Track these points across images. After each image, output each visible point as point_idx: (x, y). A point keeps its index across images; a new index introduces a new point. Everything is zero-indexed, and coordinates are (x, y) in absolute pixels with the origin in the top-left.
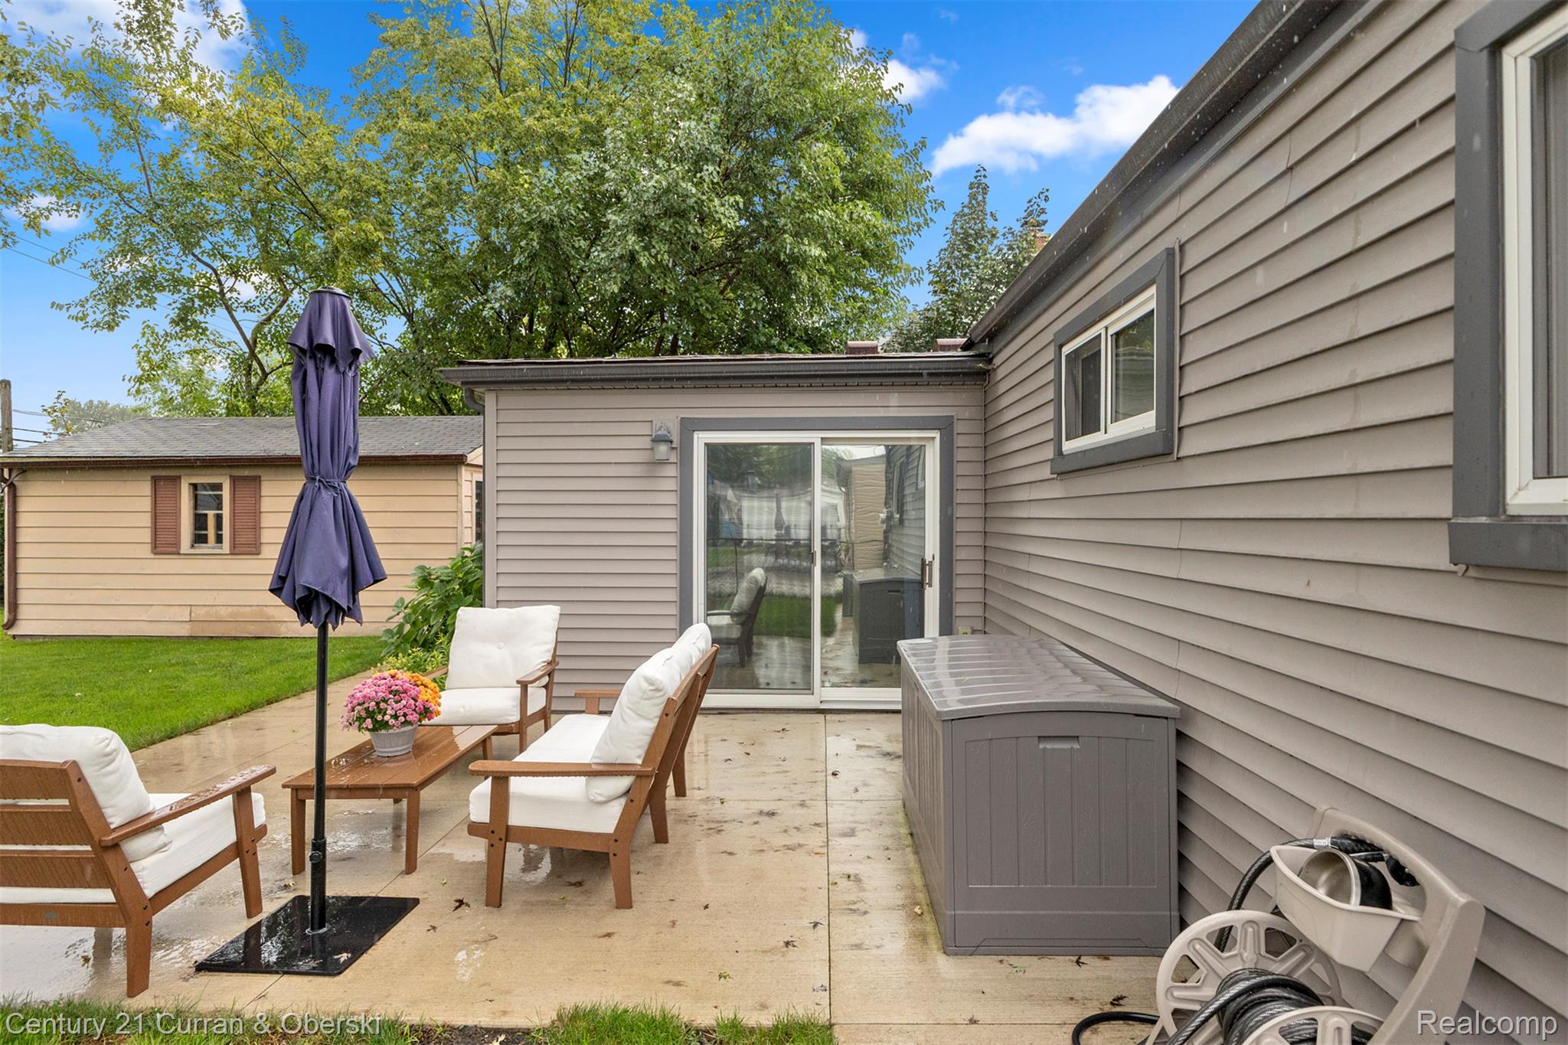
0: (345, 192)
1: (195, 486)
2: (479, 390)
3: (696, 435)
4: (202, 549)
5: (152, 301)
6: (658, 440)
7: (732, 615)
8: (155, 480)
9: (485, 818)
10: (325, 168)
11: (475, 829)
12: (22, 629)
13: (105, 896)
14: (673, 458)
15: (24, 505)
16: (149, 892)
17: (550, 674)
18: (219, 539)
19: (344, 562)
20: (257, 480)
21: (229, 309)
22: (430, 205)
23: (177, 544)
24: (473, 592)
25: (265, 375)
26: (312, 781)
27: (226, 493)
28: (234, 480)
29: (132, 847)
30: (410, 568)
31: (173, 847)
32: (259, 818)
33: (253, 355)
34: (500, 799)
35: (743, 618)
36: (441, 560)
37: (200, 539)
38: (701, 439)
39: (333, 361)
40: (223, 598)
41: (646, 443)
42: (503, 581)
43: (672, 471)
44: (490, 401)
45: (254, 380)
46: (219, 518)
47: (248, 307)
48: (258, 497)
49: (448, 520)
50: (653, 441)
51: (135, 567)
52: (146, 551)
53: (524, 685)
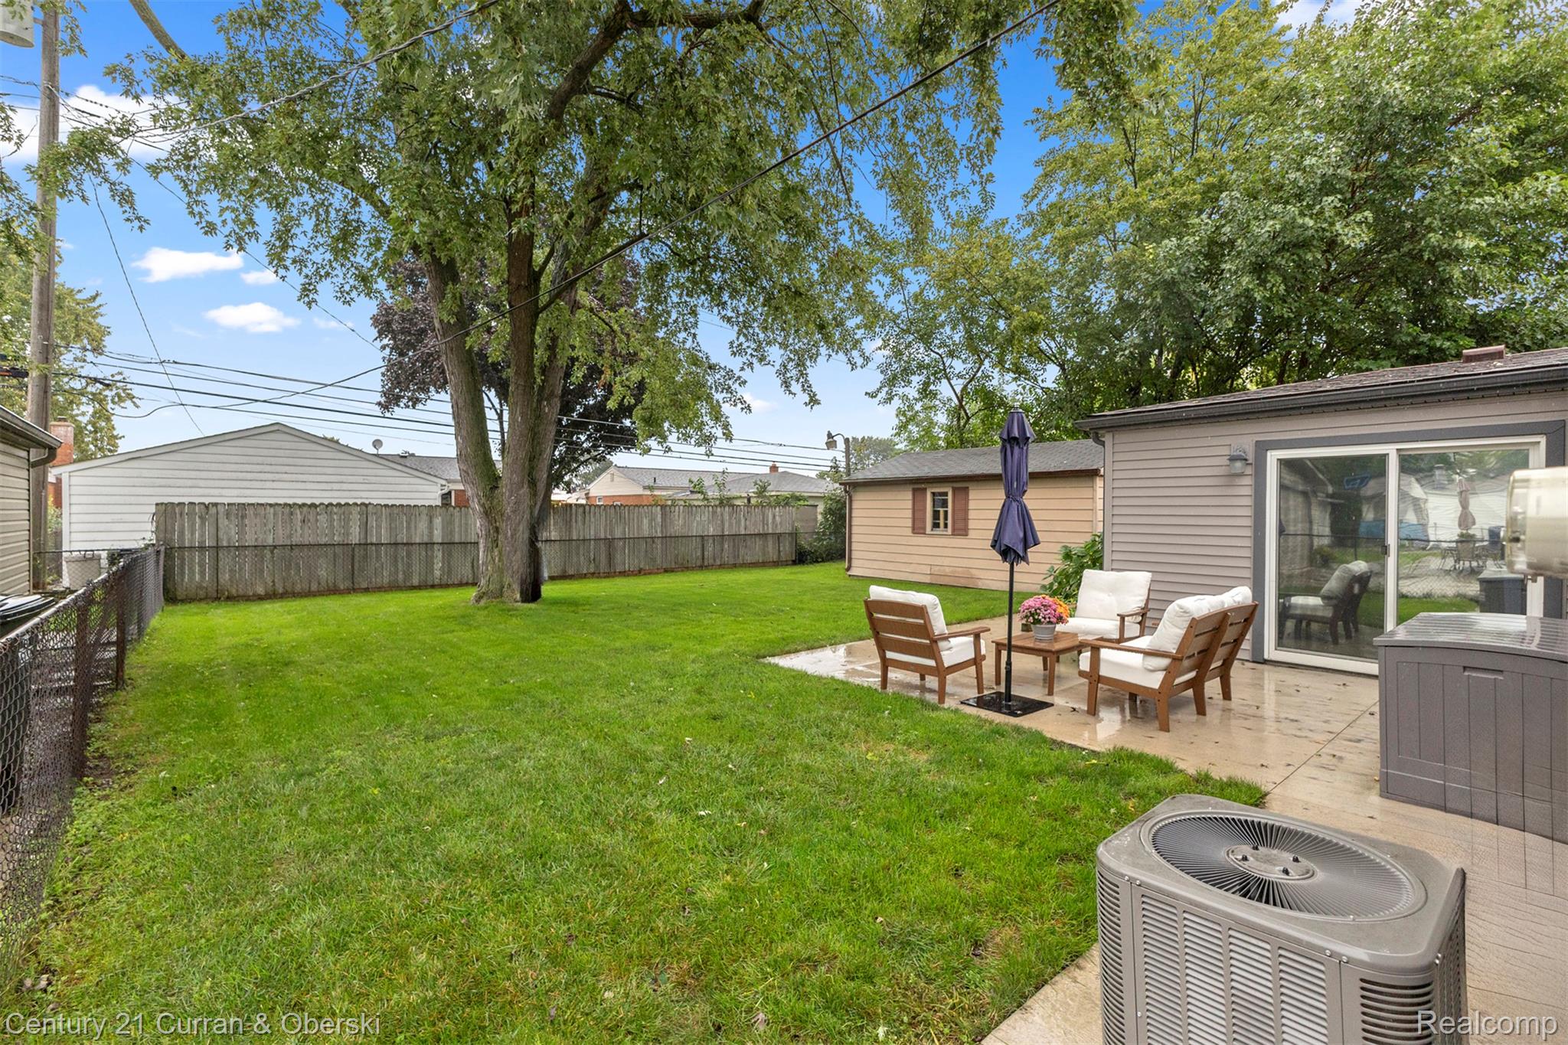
0: (1019, 293)
1: (934, 494)
2: (1101, 432)
3: (1269, 453)
4: (937, 531)
5: (910, 382)
6: (1233, 459)
7: (1324, 598)
8: (914, 491)
9: (1088, 669)
10: (1007, 280)
11: (1082, 674)
12: (853, 572)
13: (931, 663)
14: (1249, 470)
15: (855, 505)
16: (946, 665)
17: (1143, 615)
18: (946, 526)
19: (1021, 535)
20: (966, 489)
21: (949, 380)
22: (1077, 285)
23: (924, 528)
24: (1097, 563)
25: (968, 418)
26: (1006, 642)
27: (950, 498)
28: (954, 490)
29: (942, 644)
30: (1058, 548)
31: (954, 650)
32: (983, 652)
33: (961, 406)
34: (1095, 661)
35: (1334, 602)
36: (1078, 542)
37: (936, 525)
38: (1273, 457)
39: (1018, 444)
40: (946, 562)
41: (1225, 461)
42: (1116, 556)
43: (1248, 481)
44: (1108, 438)
45: (962, 422)
46: (946, 513)
47: (960, 376)
48: (967, 500)
49: (1086, 516)
50: (1230, 460)
51: (904, 540)
52: (909, 531)
53: (1122, 618)
